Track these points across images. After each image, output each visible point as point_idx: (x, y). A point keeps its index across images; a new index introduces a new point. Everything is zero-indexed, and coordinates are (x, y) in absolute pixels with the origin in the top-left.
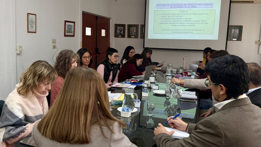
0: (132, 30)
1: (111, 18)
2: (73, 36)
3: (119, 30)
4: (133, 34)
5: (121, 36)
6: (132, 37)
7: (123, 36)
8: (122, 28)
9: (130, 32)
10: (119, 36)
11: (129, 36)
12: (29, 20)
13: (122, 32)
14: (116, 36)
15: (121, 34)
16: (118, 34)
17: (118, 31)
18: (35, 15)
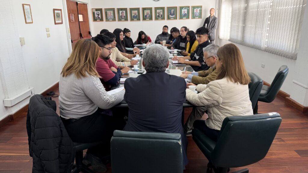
0: (109, 13)
1: (88, 4)
2: (62, 23)
3: (97, 14)
4: (110, 17)
5: (99, 20)
6: (110, 20)
7: (102, 20)
8: (99, 12)
9: (108, 16)
10: (97, 20)
11: (107, 20)
12: (25, 11)
13: (100, 16)
14: (95, 20)
15: (99, 18)
16: (96, 18)
17: (96, 16)
18: (29, 5)
